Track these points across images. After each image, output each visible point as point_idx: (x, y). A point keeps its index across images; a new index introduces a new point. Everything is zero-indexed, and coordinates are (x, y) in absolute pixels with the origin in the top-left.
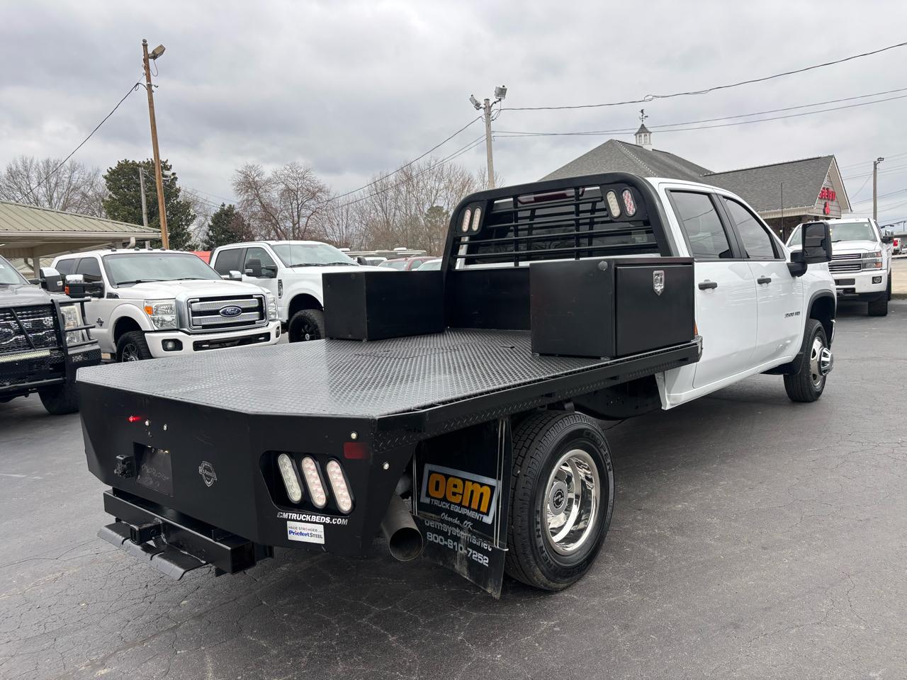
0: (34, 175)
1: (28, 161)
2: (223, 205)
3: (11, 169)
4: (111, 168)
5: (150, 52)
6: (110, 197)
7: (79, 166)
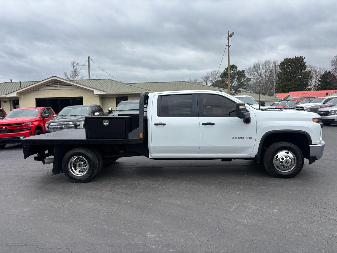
0: (261, 67)
1: (260, 62)
2: (326, 71)
3: (254, 65)
4: (281, 62)
5: (230, 35)
6: (280, 72)
7: (276, 61)
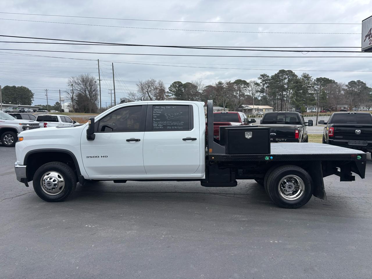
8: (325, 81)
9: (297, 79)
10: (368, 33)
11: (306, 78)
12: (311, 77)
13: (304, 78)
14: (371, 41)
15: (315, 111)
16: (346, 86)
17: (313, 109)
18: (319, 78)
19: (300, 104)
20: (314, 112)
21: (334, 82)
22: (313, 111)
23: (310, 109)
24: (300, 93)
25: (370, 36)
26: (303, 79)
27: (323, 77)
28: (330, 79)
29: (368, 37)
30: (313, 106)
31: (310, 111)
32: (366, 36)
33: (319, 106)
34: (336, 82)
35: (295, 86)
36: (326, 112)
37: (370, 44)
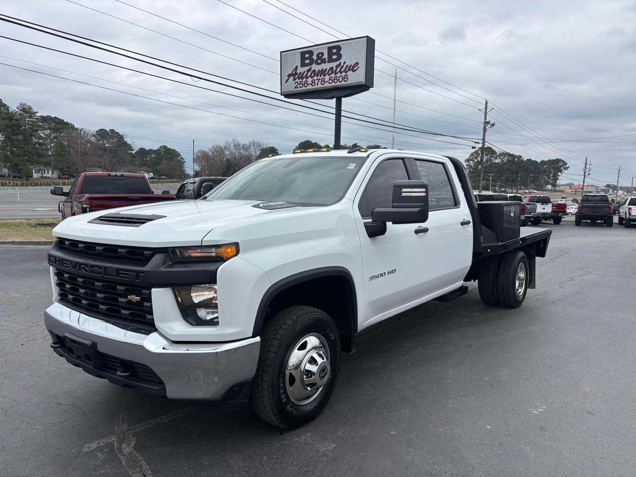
8: (57, 123)
9: (9, 113)
10: (293, 72)
11: (27, 112)
12: (37, 112)
13: (24, 112)
14: (297, 83)
15: (48, 175)
16: (94, 136)
17: (45, 173)
18: (45, 116)
19: (21, 161)
20: (46, 177)
21: (73, 126)
22: (45, 175)
23: (38, 172)
24: (18, 140)
25: (296, 77)
26: (20, 114)
27: (53, 116)
28: (65, 121)
29: (292, 78)
30: (46, 167)
31: (40, 175)
32: (289, 76)
33: (55, 168)
34: (77, 128)
35: (8, 127)
36: (69, 179)
37: (296, 88)
